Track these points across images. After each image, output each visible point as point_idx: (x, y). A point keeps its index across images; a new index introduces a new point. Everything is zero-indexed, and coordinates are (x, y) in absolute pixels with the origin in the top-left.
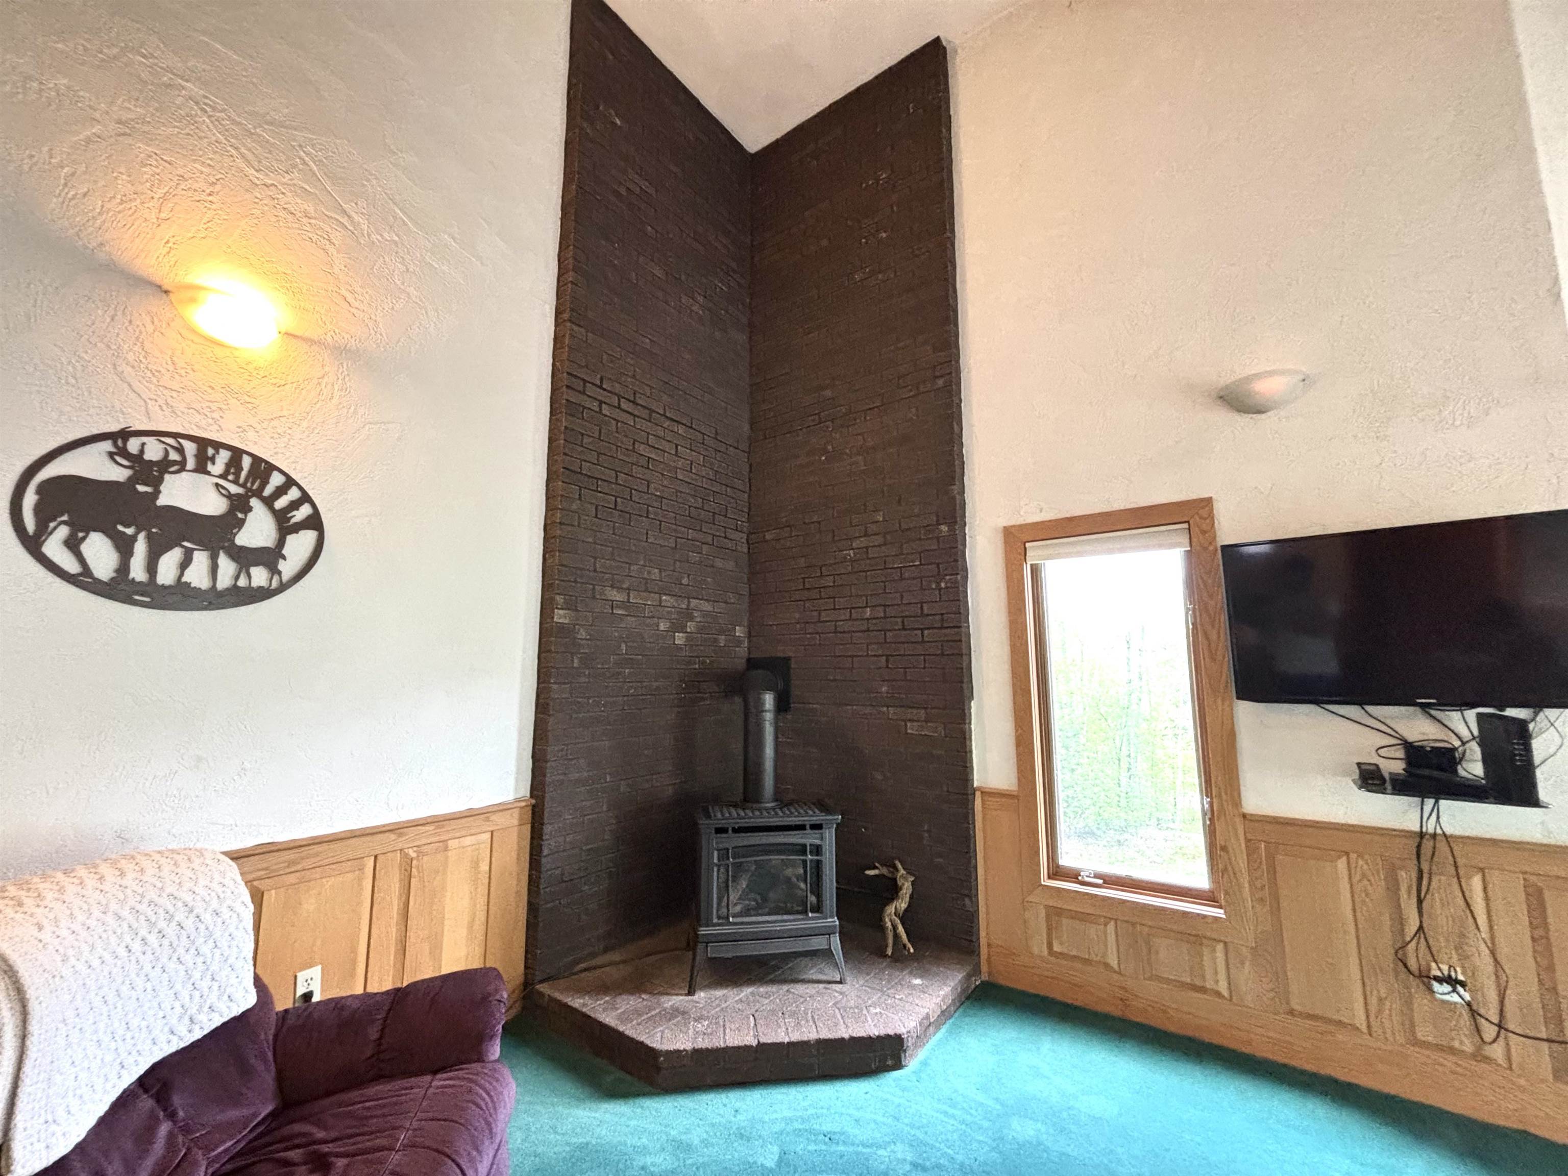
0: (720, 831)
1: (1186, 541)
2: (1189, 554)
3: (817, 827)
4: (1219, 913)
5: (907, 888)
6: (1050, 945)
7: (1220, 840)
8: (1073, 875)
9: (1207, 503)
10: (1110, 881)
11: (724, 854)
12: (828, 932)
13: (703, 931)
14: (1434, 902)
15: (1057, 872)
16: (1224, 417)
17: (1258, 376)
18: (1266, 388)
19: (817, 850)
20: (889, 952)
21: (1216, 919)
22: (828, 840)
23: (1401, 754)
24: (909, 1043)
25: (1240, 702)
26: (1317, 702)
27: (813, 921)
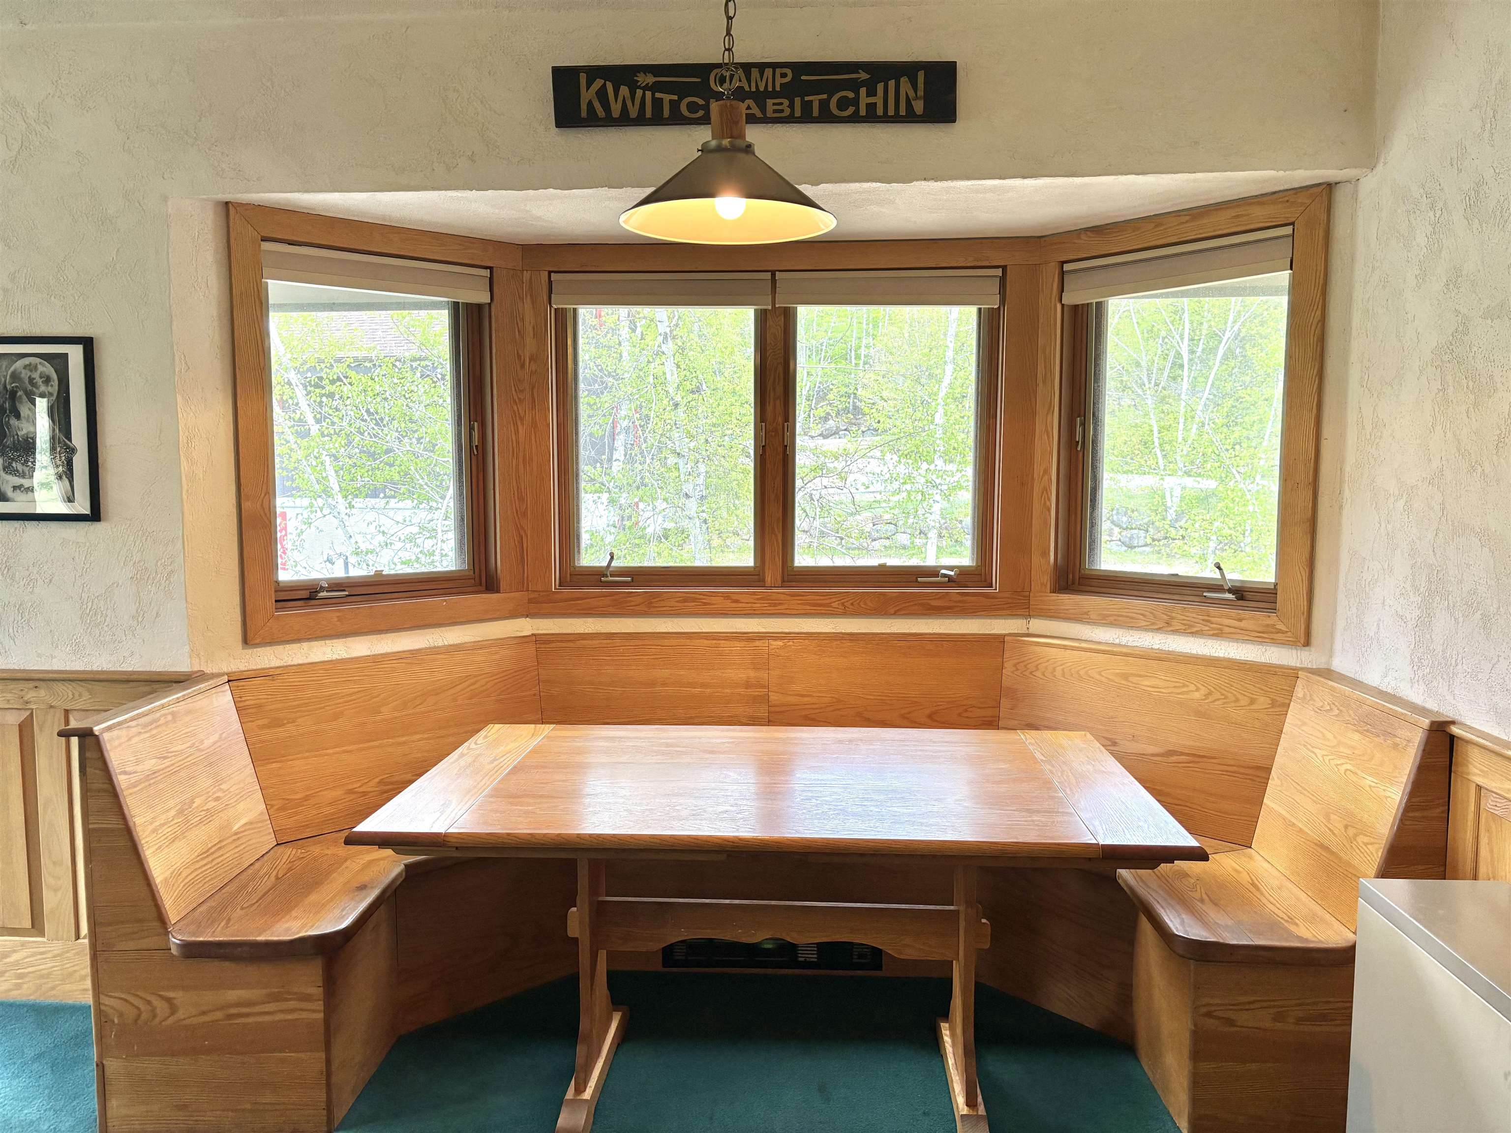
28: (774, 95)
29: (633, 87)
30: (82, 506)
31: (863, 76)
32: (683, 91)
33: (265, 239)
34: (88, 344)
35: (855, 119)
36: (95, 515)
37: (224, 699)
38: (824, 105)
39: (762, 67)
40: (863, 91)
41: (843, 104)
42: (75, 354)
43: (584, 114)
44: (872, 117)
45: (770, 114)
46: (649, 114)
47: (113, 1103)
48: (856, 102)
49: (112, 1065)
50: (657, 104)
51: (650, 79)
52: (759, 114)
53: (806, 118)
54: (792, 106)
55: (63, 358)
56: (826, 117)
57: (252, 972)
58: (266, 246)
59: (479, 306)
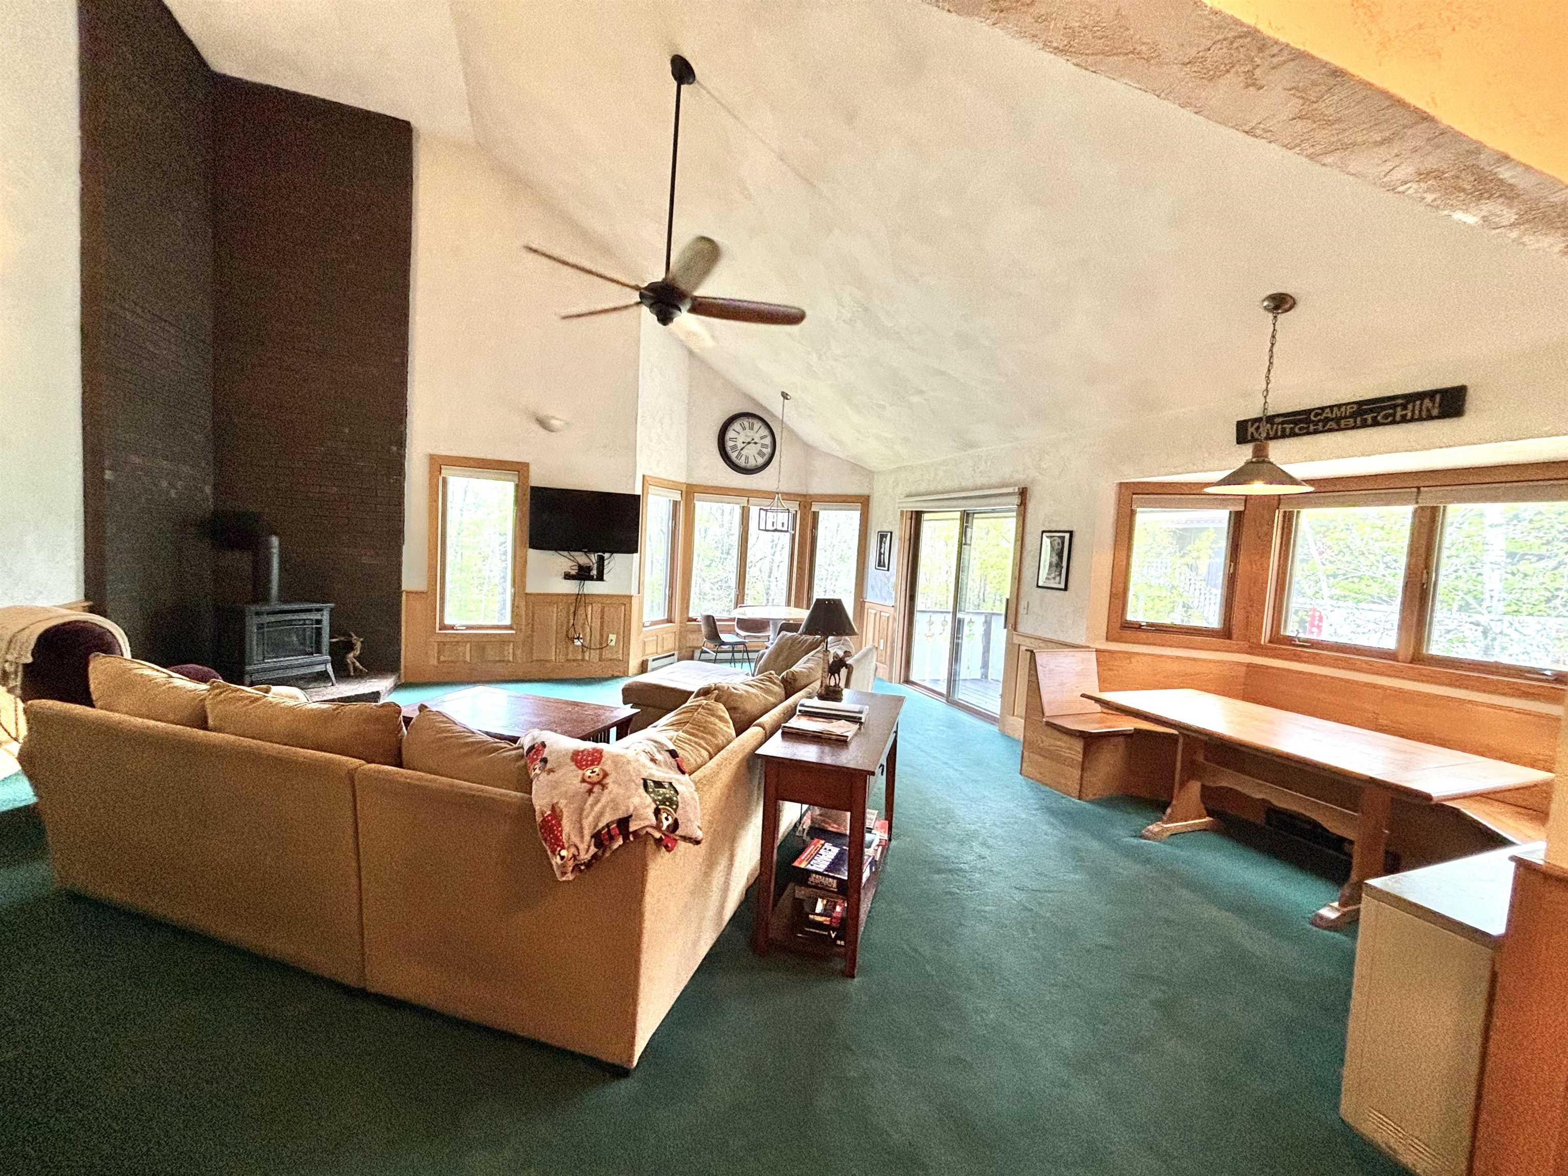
0: (258, 614)
1: (516, 479)
2: (517, 486)
3: (318, 610)
4: (513, 632)
5: (358, 645)
6: (439, 659)
7: (516, 604)
8: (452, 628)
9: (527, 465)
10: (468, 628)
11: (260, 627)
12: (325, 663)
13: (248, 668)
14: (578, 616)
15: (443, 627)
16: (536, 427)
17: (553, 417)
18: (555, 423)
19: (319, 622)
20: (352, 674)
21: (512, 634)
22: (326, 617)
23: (577, 568)
24: (382, 694)
25: (531, 550)
26: (556, 550)
27: (317, 658)
28: (1346, 417)
29: (1272, 424)
30: (1062, 586)
31: (1400, 401)
32: (1296, 423)
33: (1134, 494)
34: (1071, 533)
35: (1394, 422)
36: (1066, 589)
37: (1093, 656)
38: (1374, 419)
39: (1339, 406)
40: (1399, 409)
41: (1386, 417)
42: (1067, 536)
43: (1249, 438)
44: (1404, 420)
45: (1342, 426)
46: (1279, 433)
47: (1025, 765)
48: (1394, 415)
49: (1026, 754)
50: (1284, 430)
51: (1281, 419)
52: (1336, 427)
53: (1364, 425)
54: (1355, 422)
55: (1064, 537)
56: (1376, 423)
57: (1065, 738)
58: (1134, 496)
59: (1240, 512)
